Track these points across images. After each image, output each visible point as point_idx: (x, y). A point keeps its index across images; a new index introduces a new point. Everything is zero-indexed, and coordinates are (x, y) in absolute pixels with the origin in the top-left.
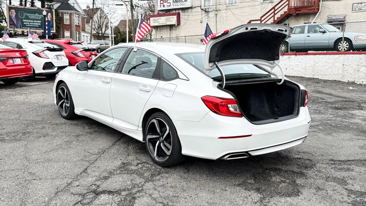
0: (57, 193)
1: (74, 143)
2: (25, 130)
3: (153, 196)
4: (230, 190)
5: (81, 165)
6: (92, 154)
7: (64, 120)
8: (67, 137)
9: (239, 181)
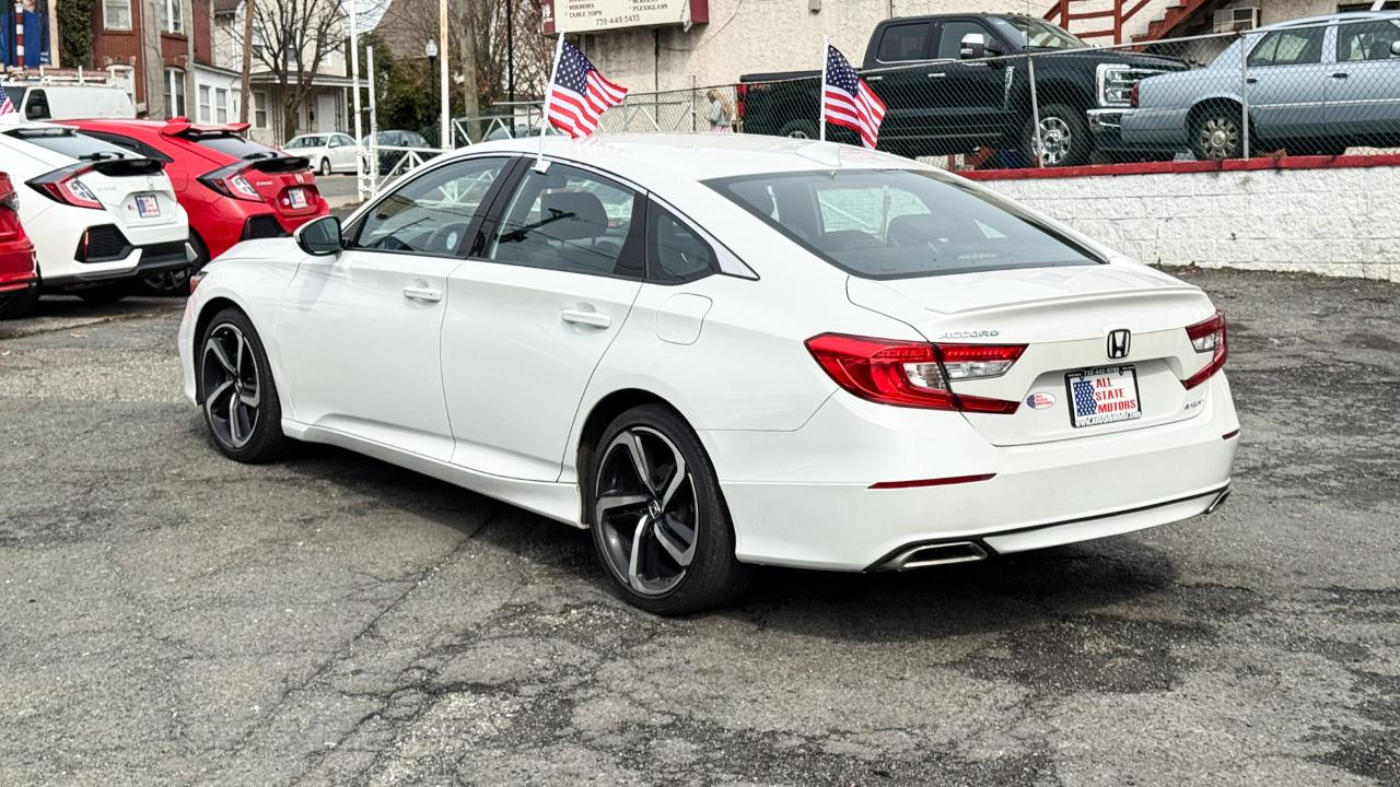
0: (288, 692)
1: (301, 544)
2: (87, 506)
3: (635, 696)
4: (917, 679)
5: (350, 612)
6: (381, 581)
7: (234, 464)
8: (266, 525)
9: (953, 653)
